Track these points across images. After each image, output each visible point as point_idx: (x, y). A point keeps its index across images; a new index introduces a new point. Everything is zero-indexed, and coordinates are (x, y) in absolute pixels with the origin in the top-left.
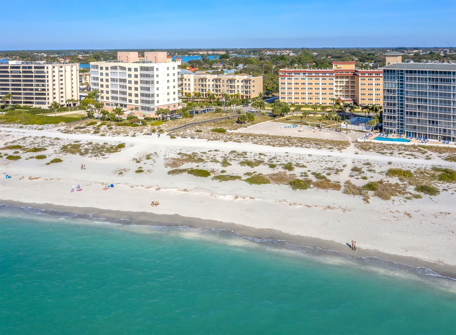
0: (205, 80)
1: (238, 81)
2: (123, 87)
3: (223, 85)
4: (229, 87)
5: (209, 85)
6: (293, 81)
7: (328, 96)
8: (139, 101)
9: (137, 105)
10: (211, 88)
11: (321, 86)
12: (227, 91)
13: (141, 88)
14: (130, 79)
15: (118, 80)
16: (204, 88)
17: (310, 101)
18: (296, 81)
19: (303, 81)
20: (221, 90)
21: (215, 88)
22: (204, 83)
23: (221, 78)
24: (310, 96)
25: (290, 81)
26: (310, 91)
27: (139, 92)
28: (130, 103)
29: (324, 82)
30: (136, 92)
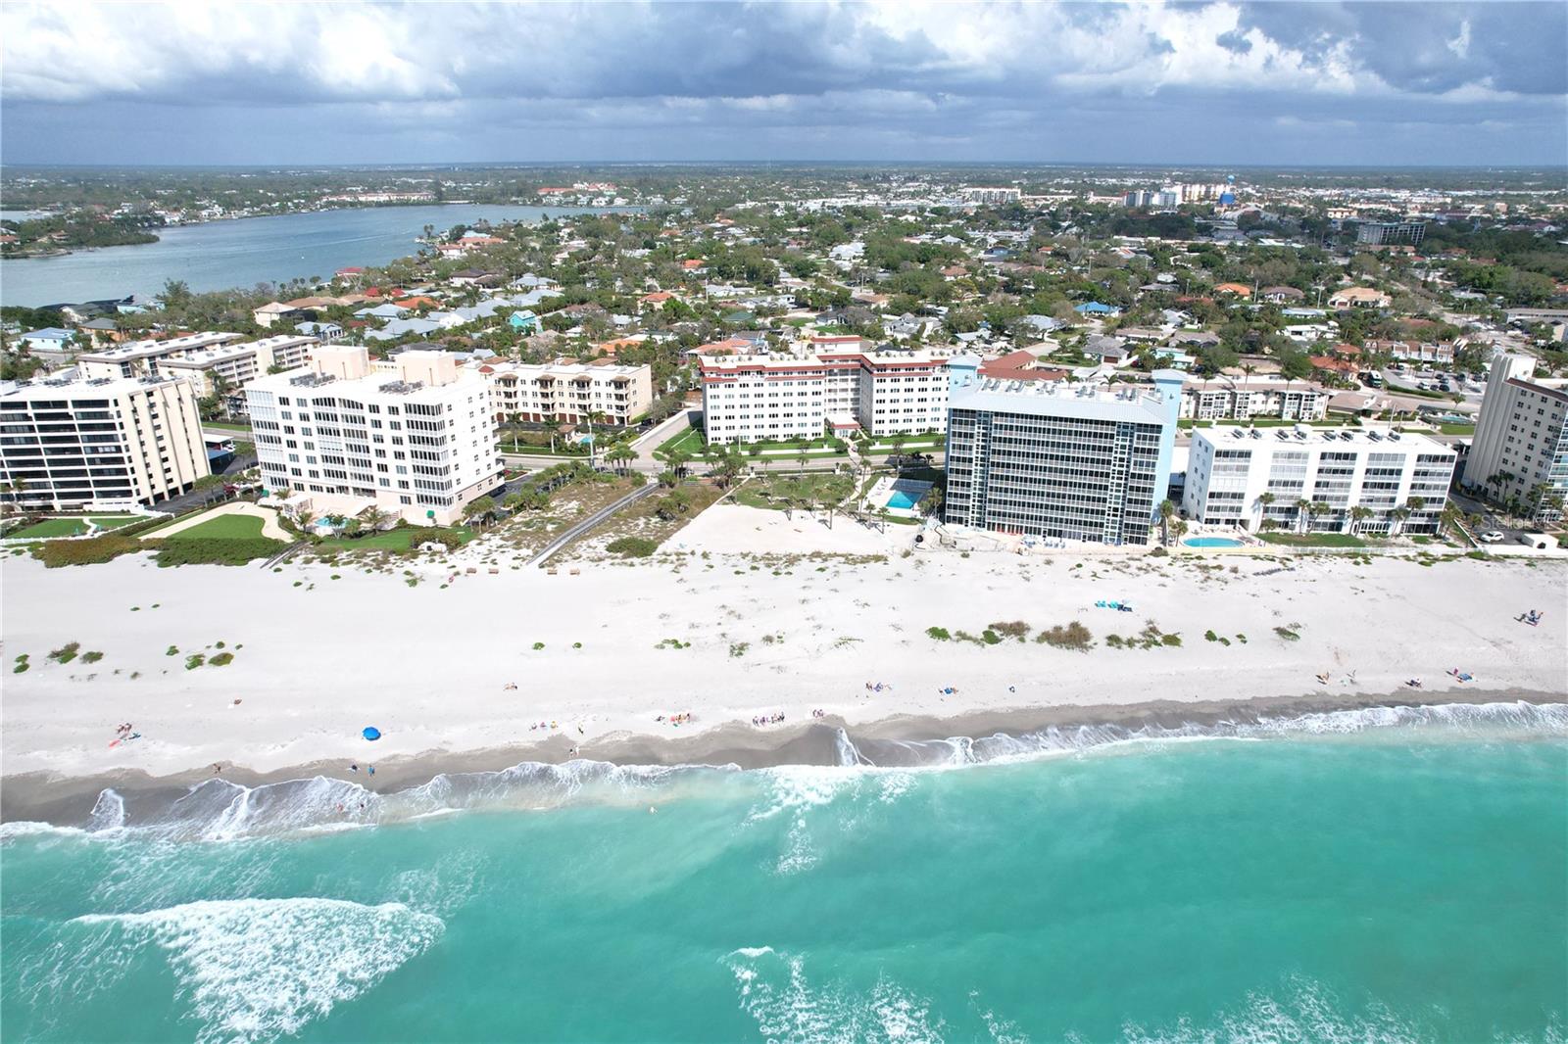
0: (514, 382)
1: (598, 383)
2: (358, 449)
3: (561, 394)
4: (576, 396)
5: (524, 393)
6: (737, 390)
7: (810, 419)
8: (412, 484)
9: (404, 492)
10: (530, 400)
11: (796, 399)
12: (572, 406)
13: (414, 454)
14: (378, 431)
15: (342, 433)
16: (512, 401)
17: (774, 431)
18: (744, 391)
19: (759, 390)
20: (557, 406)
21: (540, 400)
22: (511, 389)
23: (554, 375)
24: (774, 421)
25: (730, 391)
26: (774, 411)
27: (409, 462)
28: (383, 488)
29: (803, 389)
30: (400, 462)
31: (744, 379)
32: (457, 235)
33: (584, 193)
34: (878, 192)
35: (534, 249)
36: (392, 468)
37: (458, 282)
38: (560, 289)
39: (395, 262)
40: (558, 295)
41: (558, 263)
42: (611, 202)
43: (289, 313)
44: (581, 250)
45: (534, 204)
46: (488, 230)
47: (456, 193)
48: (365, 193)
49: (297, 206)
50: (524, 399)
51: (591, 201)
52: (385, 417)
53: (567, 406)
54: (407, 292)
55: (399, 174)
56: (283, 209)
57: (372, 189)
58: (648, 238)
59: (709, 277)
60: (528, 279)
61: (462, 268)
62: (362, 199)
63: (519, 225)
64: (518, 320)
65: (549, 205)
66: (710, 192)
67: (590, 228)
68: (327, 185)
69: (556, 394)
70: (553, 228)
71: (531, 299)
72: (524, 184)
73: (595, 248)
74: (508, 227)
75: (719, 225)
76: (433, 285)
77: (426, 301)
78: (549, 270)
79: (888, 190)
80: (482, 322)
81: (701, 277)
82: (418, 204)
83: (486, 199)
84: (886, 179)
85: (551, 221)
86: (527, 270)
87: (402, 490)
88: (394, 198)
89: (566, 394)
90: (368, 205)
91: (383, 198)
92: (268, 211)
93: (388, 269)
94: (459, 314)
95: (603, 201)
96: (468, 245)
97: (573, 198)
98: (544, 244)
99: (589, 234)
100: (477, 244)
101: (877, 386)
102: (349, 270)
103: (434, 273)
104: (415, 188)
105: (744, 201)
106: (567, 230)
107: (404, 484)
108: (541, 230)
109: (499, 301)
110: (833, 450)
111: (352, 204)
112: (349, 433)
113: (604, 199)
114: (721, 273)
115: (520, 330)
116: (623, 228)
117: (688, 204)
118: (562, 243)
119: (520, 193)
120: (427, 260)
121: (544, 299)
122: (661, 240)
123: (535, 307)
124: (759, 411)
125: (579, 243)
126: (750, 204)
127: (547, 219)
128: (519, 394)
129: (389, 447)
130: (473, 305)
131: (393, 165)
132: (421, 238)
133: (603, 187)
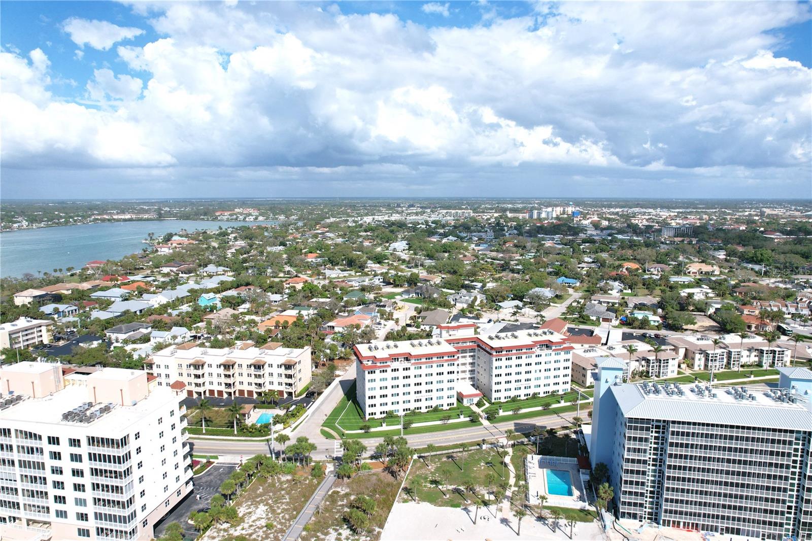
0: (203, 366)
1: (270, 366)
2: (34, 479)
3: (241, 375)
4: (253, 376)
5: (211, 374)
6: (389, 374)
7: (446, 393)
8: (91, 517)
9: (83, 525)
10: (215, 380)
11: (435, 378)
12: (250, 384)
13: (96, 486)
14: (56, 463)
15: (17, 463)
16: (200, 381)
17: (418, 405)
18: (395, 374)
19: (406, 373)
20: (237, 384)
21: (224, 380)
22: (200, 372)
23: (235, 360)
24: (418, 396)
25: (384, 375)
26: (418, 388)
27: (89, 495)
28: (60, 520)
29: (440, 370)
30: (80, 495)
31: (395, 365)
32: (168, 238)
33: (241, 214)
34: (398, 212)
35: (214, 248)
36: (70, 500)
37: (166, 270)
38: (231, 274)
39: (126, 257)
40: (231, 279)
41: (229, 255)
42: (256, 218)
43: (40, 296)
44: (242, 248)
45: (213, 220)
46: (187, 236)
47: (170, 214)
48: (118, 213)
49: (75, 221)
50: (211, 379)
51: (245, 218)
52: (65, 449)
53: (246, 384)
54: (131, 278)
55: (139, 204)
56: (67, 222)
57: (123, 212)
58: (281, 239)
59: (324, 264)
60: (211, 268)
61: (170, 260)
62: (115, 217)
63: (205, 232)
64: (205, 300)
65: (221, 220)
66: (310, 213)
67: (247, 234)
68: (96, 210)
69: (236, 375)
70: (225, 234)
71: (212, 283)
72: (208, 209)
73: (251, 246)
74: (198, 234)
75: (320, 232)
76: (149, 272)
77: (143, 285)
78: (224, 262)
79: (403, 212)
80: (180, 301)
81: (319, 265)
82: (148, 220)
83: (186, 217)
84: (399, 206)
85: (224, 230)
86: (210, 262)
87: (80, 522)
88: (134, 216)
89: (245, 375)
90: (118, 220)
91: (128, 216)
92: (57, 224)
93: (121, 261)
94: (165, 296)
95: (252, 218)
96: (174, 245)
97: (235, 217)
98: (220, 244)
99: (246, 238)
100: (180, 244)
101: (495, 364)
102: (94, 263)
103: (151, 263)
104: (146, 212)
105: (329, 218)
106: (234, 235)
107: (83, 517)
108: (218, 235)
109: (192, 284)
110: (468, 419)
111: (109, 220)
112: (24, 464)
113: (253, 218)
114: (331, 262)
115: (206, 307)
116: (266, 234)
117: (299, 219)
118: (231, 243)
119: (205, 214)
120: (148, 255)
121: (222, 283)
122: (289, 241)
123: (216, 288)
124: (407, 389)
125: (241, 243)
126: (332, 220)
127: (221, 228)
128: (206, 375)
129: (69, 479)
130: (173, 289)
131: (137, 199)
132: (146, 240)
133: (251, 211)
